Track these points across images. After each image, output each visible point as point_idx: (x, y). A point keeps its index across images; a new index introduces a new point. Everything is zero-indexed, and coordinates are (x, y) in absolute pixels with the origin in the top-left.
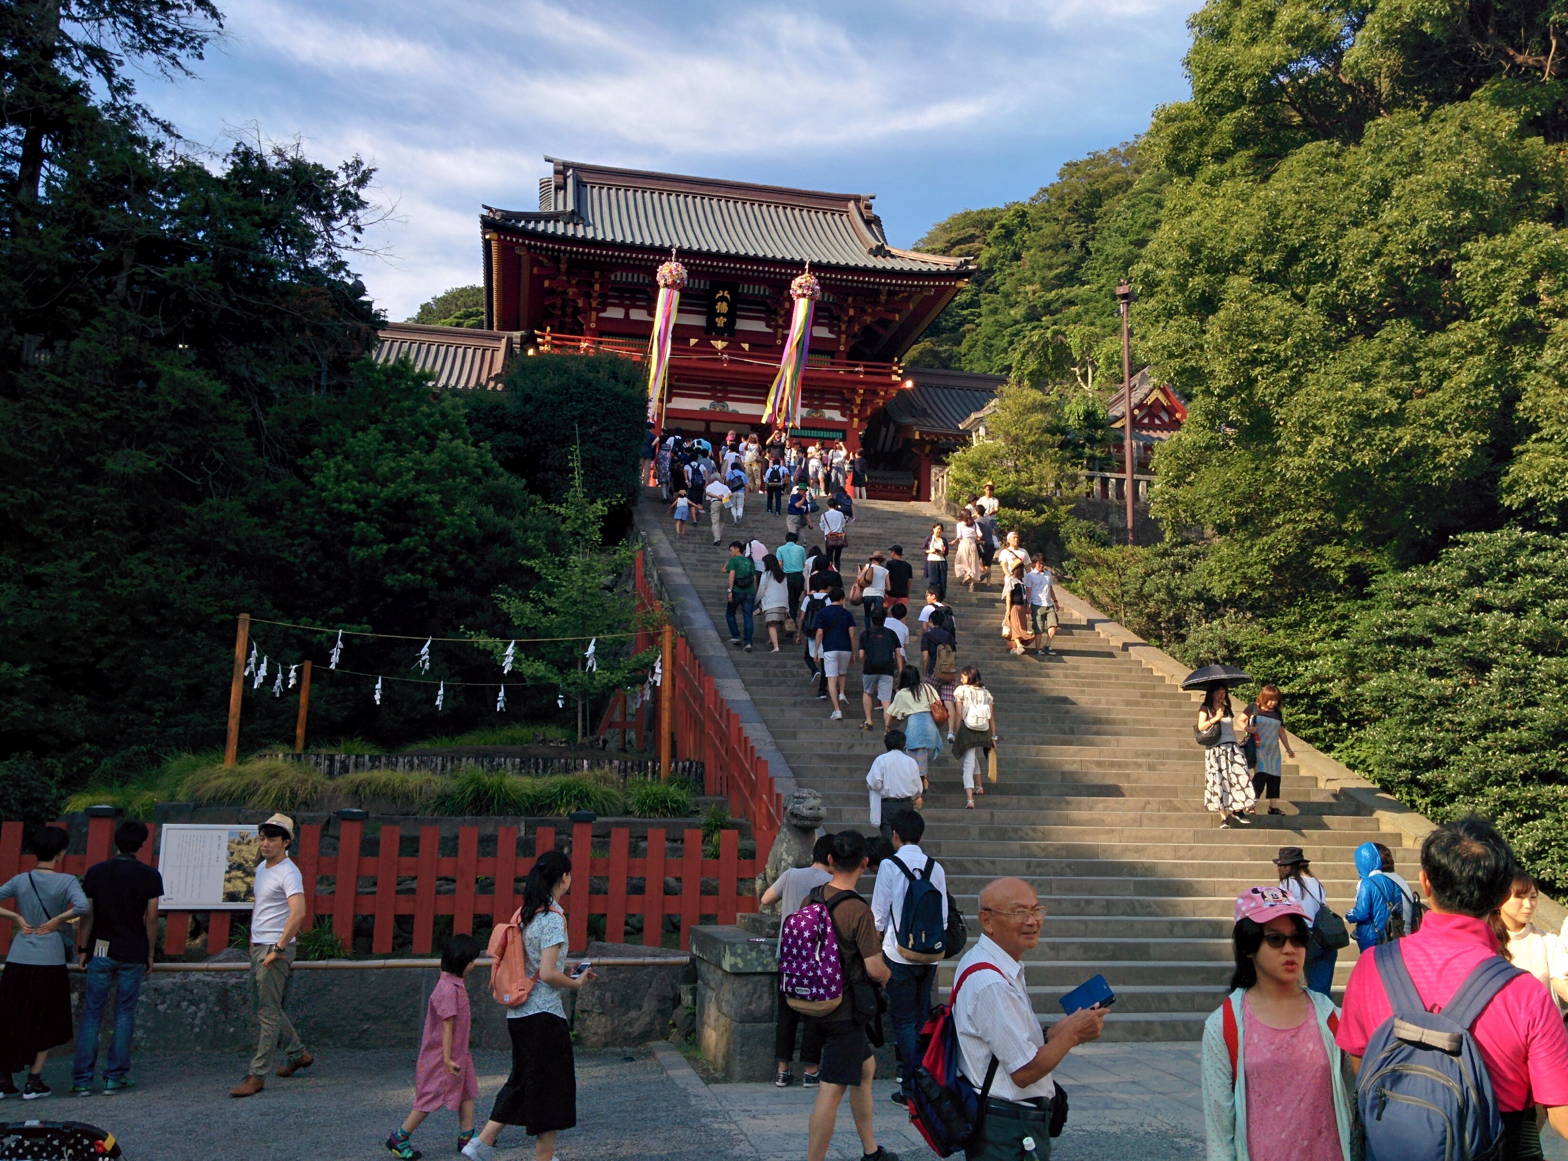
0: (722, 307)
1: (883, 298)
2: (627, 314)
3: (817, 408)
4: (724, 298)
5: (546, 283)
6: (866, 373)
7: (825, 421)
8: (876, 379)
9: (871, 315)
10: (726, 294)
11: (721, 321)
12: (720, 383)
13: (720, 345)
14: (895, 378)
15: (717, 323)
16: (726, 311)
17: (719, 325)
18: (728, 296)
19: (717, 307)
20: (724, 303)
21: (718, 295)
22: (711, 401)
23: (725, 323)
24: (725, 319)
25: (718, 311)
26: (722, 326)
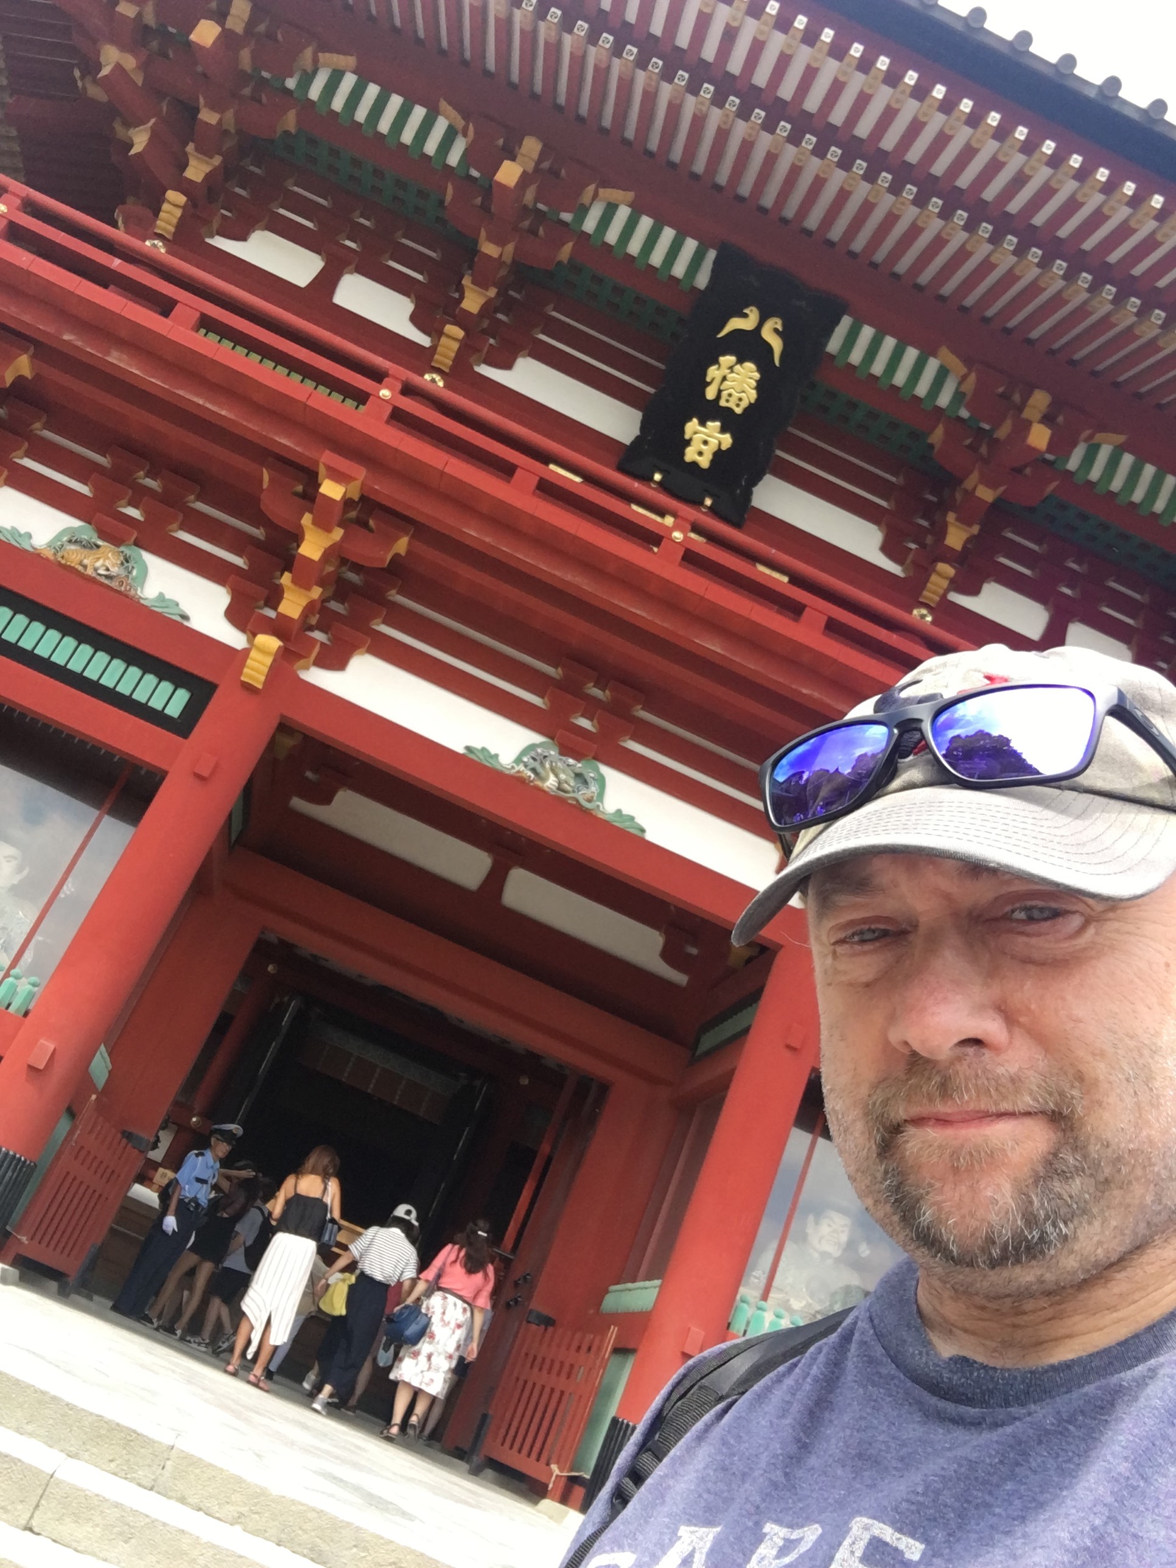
0: (734, 383)
2: (326, 282)
10: (771, 335)
11: (704, 440)
12: (605, 675)
15: (688, 443)
16: (744, 404)
17: (690, 455)
18: (776, 344)
19: (713, 373)
20: (750, 366)
21: (735, 324)
22: (536, 738)
23: (718, 454)
24: (727, 440)
25: (710, 393)
26: (704, 462)
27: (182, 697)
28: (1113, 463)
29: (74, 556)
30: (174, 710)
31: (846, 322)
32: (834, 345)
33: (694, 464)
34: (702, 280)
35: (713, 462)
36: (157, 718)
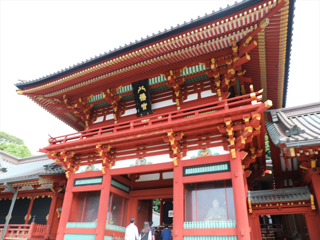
0: (143, 97)
3: (204, 148)
4: (142, 92)
6: (229, 107)
7: (211, 157)
11: (144, 106)
12: (141, 145)
15: (142, 108)
16: (145, 98)
17: (144, 109)
18: (144, 89)
19: (140, 98)
20: (143, 94)
21: (139, 91)
22: (137, 159)
23: (147, 106)
24: (146, 104)
25: (141, 100)
26: (146, 109)
27: (101, 179)
28: (189, 70)
31: (150, 80)
32: (150, 84)
33: (145, 110)
35: (147, 108)
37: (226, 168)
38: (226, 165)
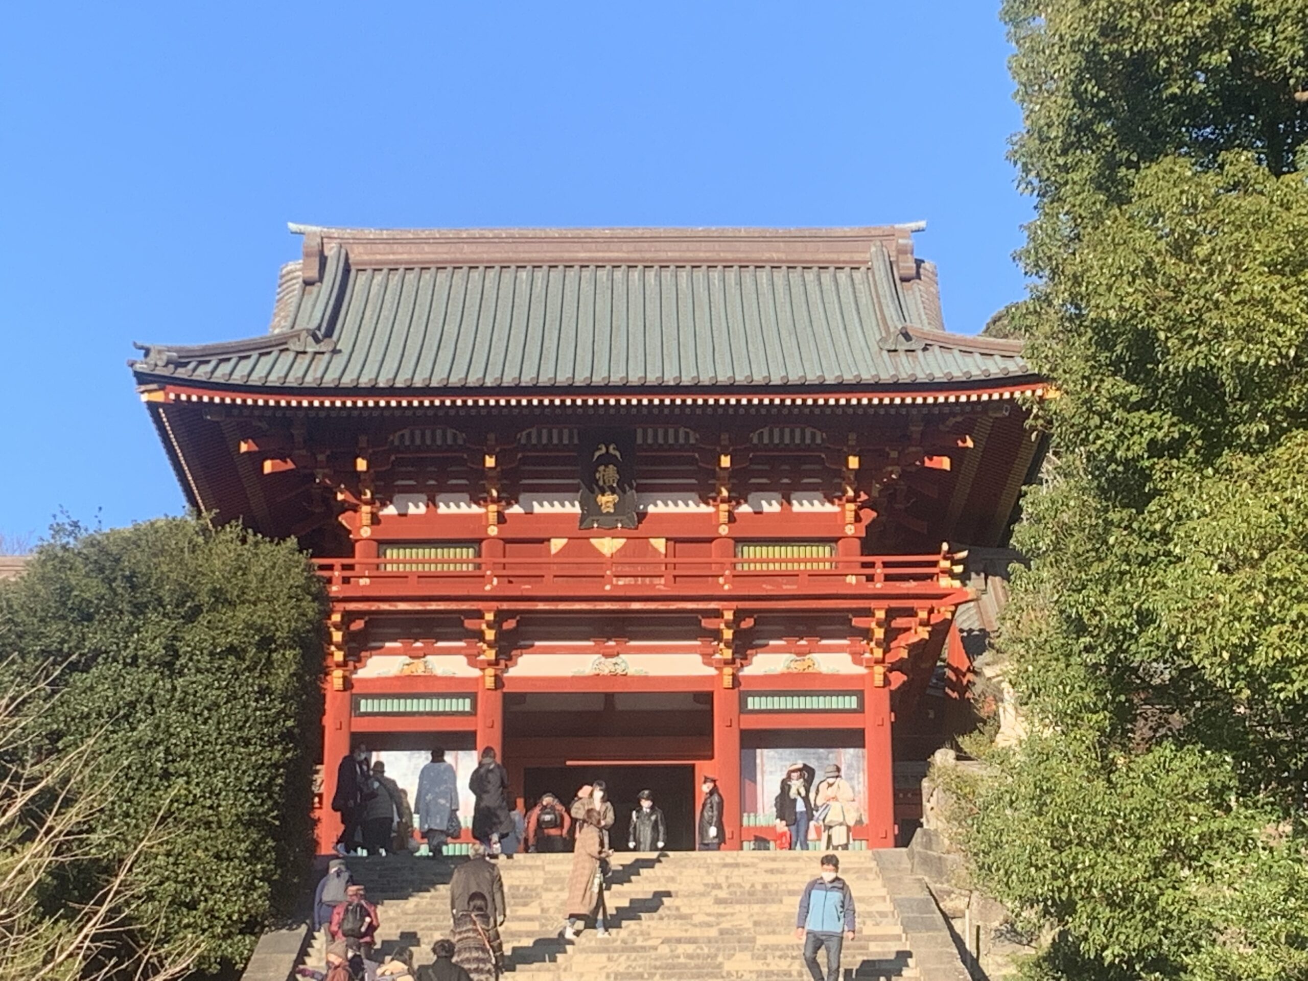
0: (608, 475)
1: (916, 430)
2: (432, 504)
3: (801, 653)
5: (268, 467)
6: (888, 578)
7: (818, 676)
8: (911, 586)
9: (896, 463)
10: (613, 451)
11: (607, 502)
12: (609, 622)
13: (608, 546)
14: (945, 582)
15: (600, 506)
16: (616, 480)
17: (604, 510)
18: (618, 454)
19: (598, 475)
20: (611, 466)
21: (597, 454)
22: (596, 656)
23: (615, 504)
24: (616, 498)
25: (601, 484)
26: (611, 510)
27: (468, 701)
29: (407, 671)
30: (468, 708)
31: (639, 432)
32: (639, 441)
33: (608, 513)
34: (576, 441)
35: (614, 508)
36: (463, 713)
37: (854, 706)
38: (854, 699)
